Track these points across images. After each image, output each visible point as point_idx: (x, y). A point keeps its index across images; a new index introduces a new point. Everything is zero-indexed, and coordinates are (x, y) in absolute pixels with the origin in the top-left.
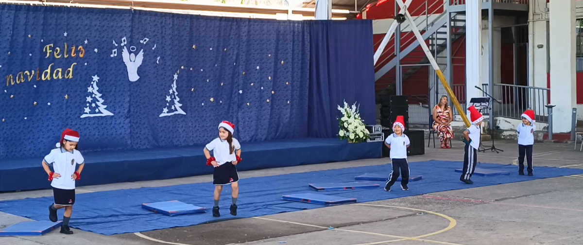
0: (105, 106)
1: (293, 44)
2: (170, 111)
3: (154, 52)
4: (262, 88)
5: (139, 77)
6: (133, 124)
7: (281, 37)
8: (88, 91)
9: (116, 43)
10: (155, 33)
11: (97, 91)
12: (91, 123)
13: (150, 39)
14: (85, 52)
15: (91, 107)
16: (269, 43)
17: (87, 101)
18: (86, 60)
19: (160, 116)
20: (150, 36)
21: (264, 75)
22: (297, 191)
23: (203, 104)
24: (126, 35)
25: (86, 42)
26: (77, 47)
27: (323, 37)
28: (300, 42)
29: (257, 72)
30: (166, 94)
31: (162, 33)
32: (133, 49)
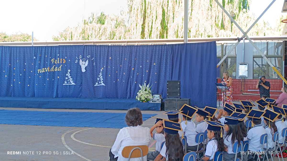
0: (73, 81)
2: (99, 84)
3: (92, 61)
8: (66, 75)
9: (77, 58)
10: (93, 54)
11: (70, 75)
12: (67, 87)
13: (91, 56)
14: (66, 61)
15: (67, 81)
18: (66, 64)
19: (95, 85)
24: (81, 54)
26: (62, 59)
30: (97, 77)
31: (96, 53)
32: (84, 60)
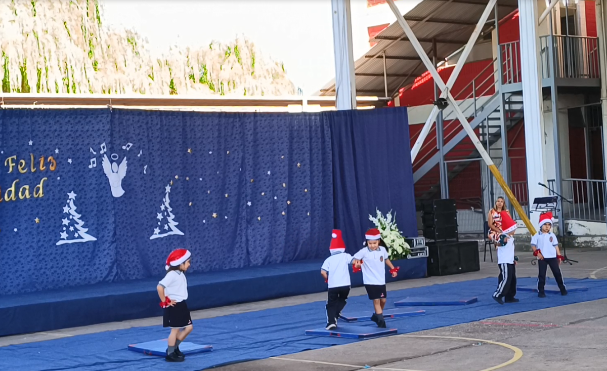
0: (86, 230)
1: (310, 142)
2: (163, 231)
3: (140, 160)
4: (275, 198)
5: (124, 192)
6: (120, 250)
7: (295, 134)
8: (64, 212)
9: (94, 151)
10: (140, 137)
11: (75, 211)
12: (70, 251)
13: (134, 144)
14: (57, 164)
15: (68, 232)
16: (280, 142)
17: (63, 224)
18: (58, 174)
19: (151, 238)
20: (134, 140)
21: (277, 182)
23: (204, 221)
24: (105, 140)
25: (57, 151)
26: (46, 159)
27: (346, 131)
28: (319, 139)
29: (268, 178)
30: (156, 210)
31: (148, 136)
32: (115, 157)
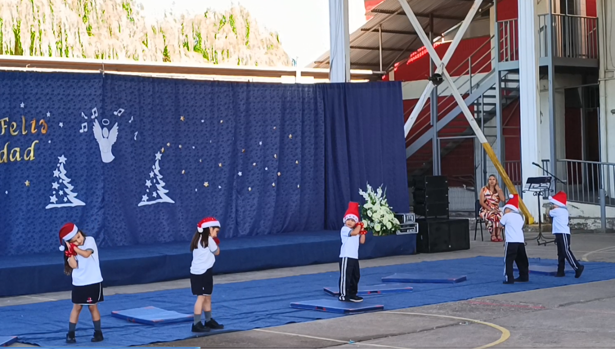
0: (76, 194)
1: (303, 114)
2: (151, 198)
3: (131, 126)
4: (266, 169)
5: (114, 157)
6: (108, 216)
7: (288, 105)
8: (54, 176)
9: (86, 116)
10: (131, 103)
11: (65, 175)
12: (59, 215)
13: (126, 109)
14: (49, 127)
15: (58, 196)
16: (273, 112)
17: (53, 187)
18: (50, 137)
19: (139, 205)
20: (126, 106)
21: (268, 152)
22: (309, 296)
23: (196, 190)
24: (96, 105)
25: (48, 114)
26: (37, 122)
27: (340, 105)
28: (311, 111)
29: (259, 148)
30: (145, 177)
31: (140, 102)
32: (106, 122)
